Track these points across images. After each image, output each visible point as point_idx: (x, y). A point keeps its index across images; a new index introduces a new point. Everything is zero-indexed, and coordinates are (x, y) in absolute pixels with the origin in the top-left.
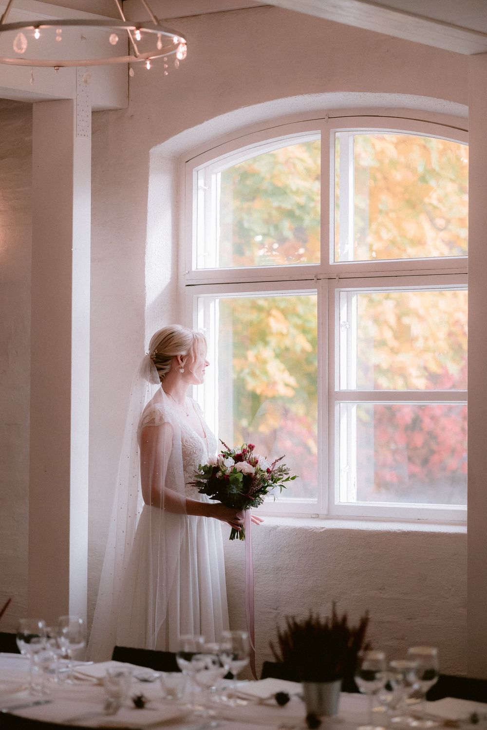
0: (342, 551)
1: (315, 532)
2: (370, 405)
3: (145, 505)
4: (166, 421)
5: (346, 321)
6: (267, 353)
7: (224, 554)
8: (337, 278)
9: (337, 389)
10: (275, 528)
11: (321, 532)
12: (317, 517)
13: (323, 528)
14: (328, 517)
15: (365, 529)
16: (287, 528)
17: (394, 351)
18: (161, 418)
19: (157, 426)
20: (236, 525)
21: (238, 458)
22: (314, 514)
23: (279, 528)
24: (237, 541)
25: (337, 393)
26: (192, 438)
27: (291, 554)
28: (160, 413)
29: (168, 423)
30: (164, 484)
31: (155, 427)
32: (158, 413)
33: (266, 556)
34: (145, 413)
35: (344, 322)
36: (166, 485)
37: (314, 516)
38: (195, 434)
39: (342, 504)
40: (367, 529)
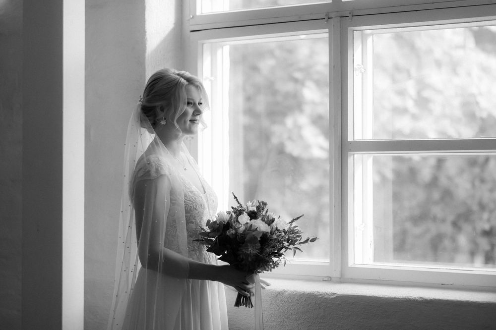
0: (355, 321)
1: (325, 298)
2: (386, 156)
3: (141, 268)
4: (163, 173)
5: (360, 63)
6: (303, 120)
7: (228, 321)
8: (350, 16)
9: (350, 139)
10: (282, 293)
11: (332, 298)
12: (329, 280)
13: (334, 294)
14: (342, 280)
15: (381, 296)
16: (295, 293)
17: (414, 117)
18: (157, 171)
19: (153, 180)
20: (243, 289)
21: (253, 215)
22: (326, 277)
23: (287, 293)
24: (242, 307)
25: (350, 143)
26: (192, 192)
27: (299, 322)
28: (156, 165)
29: (165, 175)
30: (163, 244)
31: (150, 180)
32: (154, 164)
33: (272, 324)
34: (138, 167)
35: (358, 65)
36: (165, 246)
37: (326, 279)
38: (194, 188)
39: (357, 266)
40: (384, 296)
